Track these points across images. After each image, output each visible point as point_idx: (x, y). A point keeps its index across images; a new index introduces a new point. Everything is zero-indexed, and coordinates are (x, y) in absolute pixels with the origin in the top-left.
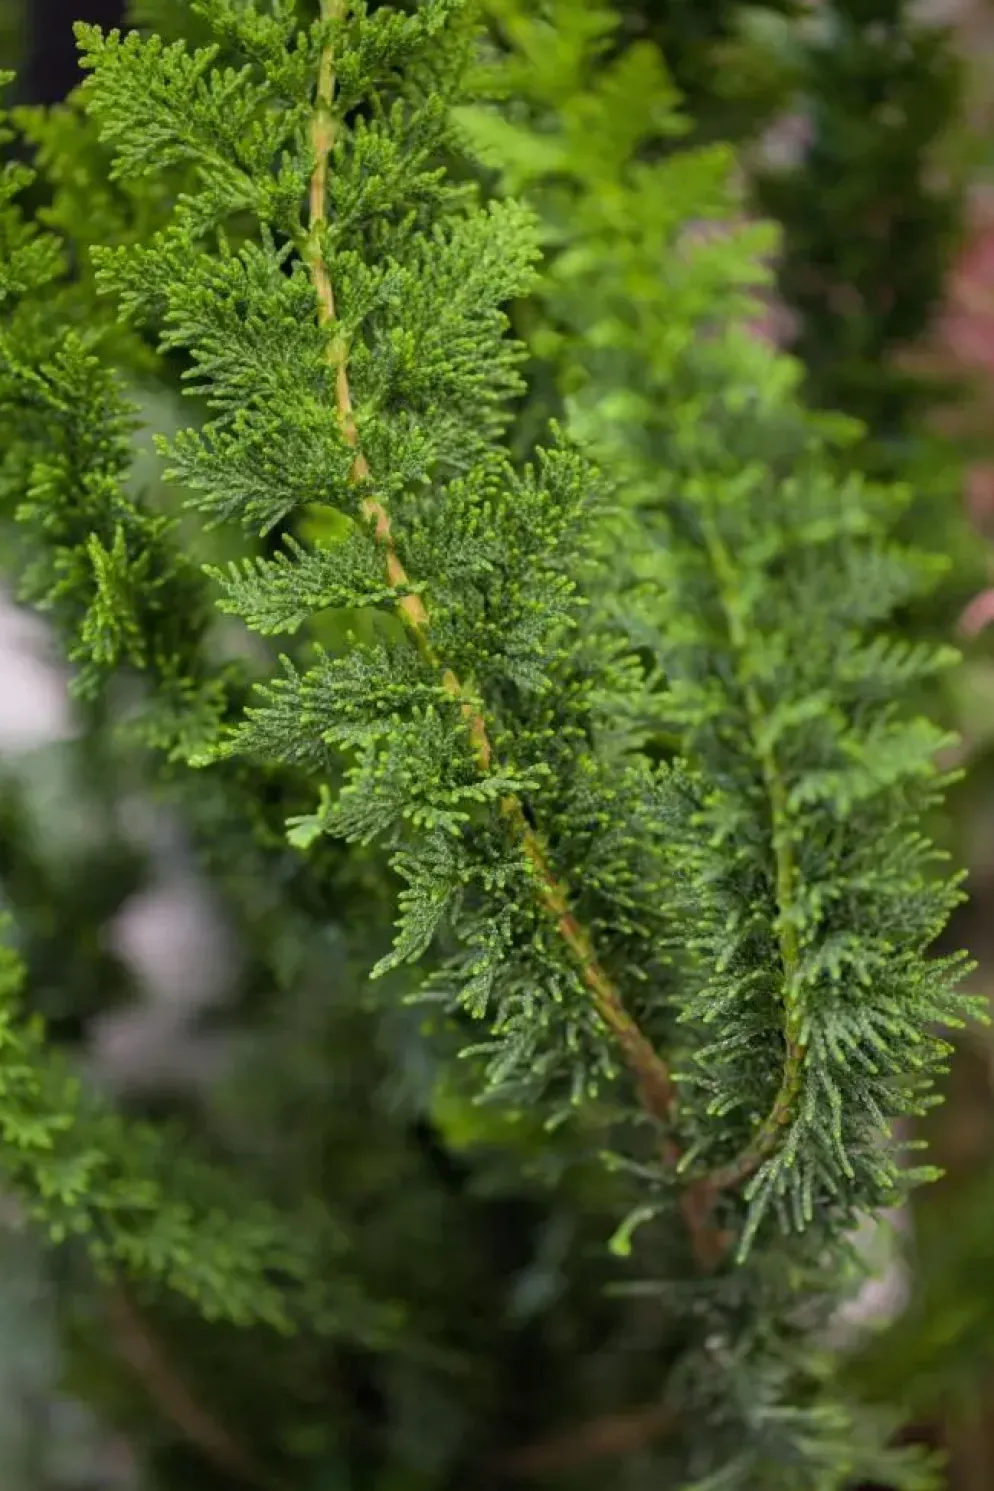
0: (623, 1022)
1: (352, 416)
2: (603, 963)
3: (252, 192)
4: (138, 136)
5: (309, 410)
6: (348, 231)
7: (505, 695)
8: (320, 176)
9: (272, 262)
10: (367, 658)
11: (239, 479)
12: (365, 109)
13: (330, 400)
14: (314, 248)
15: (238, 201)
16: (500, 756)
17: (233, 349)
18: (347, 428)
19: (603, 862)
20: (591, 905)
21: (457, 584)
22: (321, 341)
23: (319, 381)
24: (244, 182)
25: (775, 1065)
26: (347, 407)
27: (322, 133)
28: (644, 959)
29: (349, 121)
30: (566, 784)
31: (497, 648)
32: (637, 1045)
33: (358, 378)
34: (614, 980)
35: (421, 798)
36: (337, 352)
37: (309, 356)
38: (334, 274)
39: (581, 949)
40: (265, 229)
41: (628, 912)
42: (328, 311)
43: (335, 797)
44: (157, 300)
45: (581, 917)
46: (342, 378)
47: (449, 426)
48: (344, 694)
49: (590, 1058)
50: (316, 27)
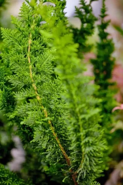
0: (64, 152)
1: (32, 75)
2: (61, 144)
3: (21, 48)
4: (8, 41)
5: (26, 74)
6: (32, 53)
7: (50, 110)
8: (29, 46)
9: (23, 56)
10: (32, 103)
11: (17, 82)
12: (35, 39)
13: (29, 72)
14: (28, 55)
15: (19, 49)
16: (48, 116)
17: (17, 66)
18: (31, 76)
19: (61, 131)
20: (60, 136)
21: (44, 95)
22: (29, 65)
23: (28, 70)
24: (20, 47)
25: (81, 156)
26: (31, 73)
27: (30, 41)
28: (66, 143)
29: (33, 40)
30: (57, 121)
31: (48, 103)
32: (66, 155)
33: (33, 70)
34: (63, 146)
35: (38, 120)
36: (31, 67)
37: (27, 67)
38: (30, 58)
39: (58, 142)
40: (22, 52)
41: (64, 137)
42: (30, 62)
43: (26, 118)
44: (9, 60)
45: (58, 137)
46: (31, 70)
47: (44, 76)
48: (29, 108)
49: (59, 156)
50: (30, 29)
